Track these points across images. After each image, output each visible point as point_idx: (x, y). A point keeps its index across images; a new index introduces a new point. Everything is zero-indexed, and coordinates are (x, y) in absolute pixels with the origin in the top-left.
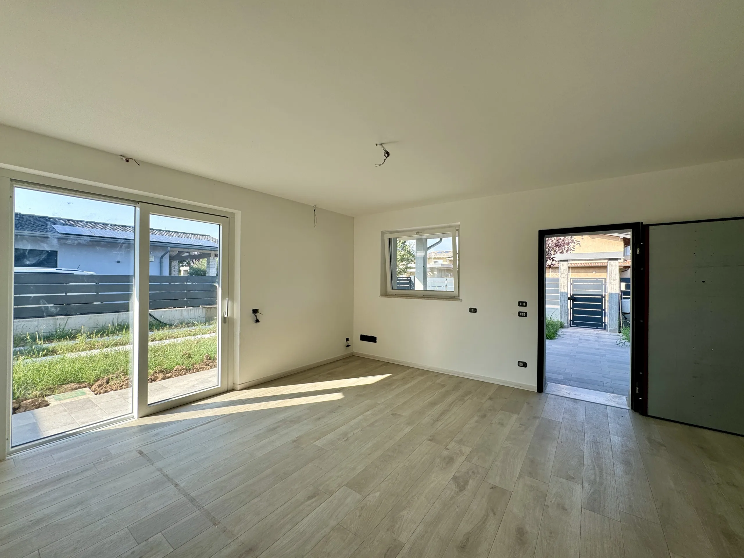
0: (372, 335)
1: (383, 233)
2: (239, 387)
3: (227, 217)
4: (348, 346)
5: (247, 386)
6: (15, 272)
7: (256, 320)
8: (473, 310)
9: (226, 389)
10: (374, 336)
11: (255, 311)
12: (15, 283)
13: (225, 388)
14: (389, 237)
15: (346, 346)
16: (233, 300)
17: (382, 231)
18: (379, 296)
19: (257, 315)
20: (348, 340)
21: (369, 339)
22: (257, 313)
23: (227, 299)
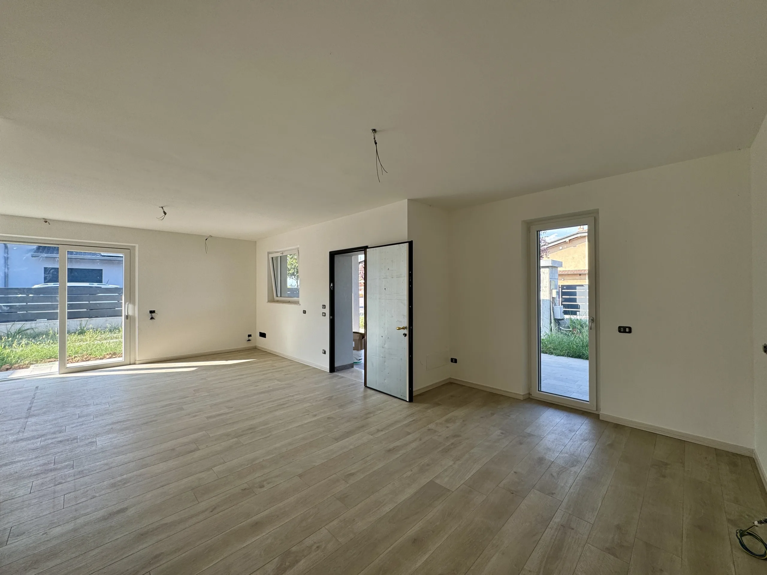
0: (264, 332)
1: (269, 253)
2: (137, 362)
3: (129, 249)
6: (68, 287)
7: (151, 317)
8: (305, 312)
9: (129, 363)
10: (266, 333)
12: (68, 295)
14: (272, 257)
15: (248, 341)
16: (134, 304)
17: (269, 251)
18: (267, 301)
19: (153, 314)
20: (250, 336)
21: (263, 335)
22: (153, 313)
23: (127, 303)
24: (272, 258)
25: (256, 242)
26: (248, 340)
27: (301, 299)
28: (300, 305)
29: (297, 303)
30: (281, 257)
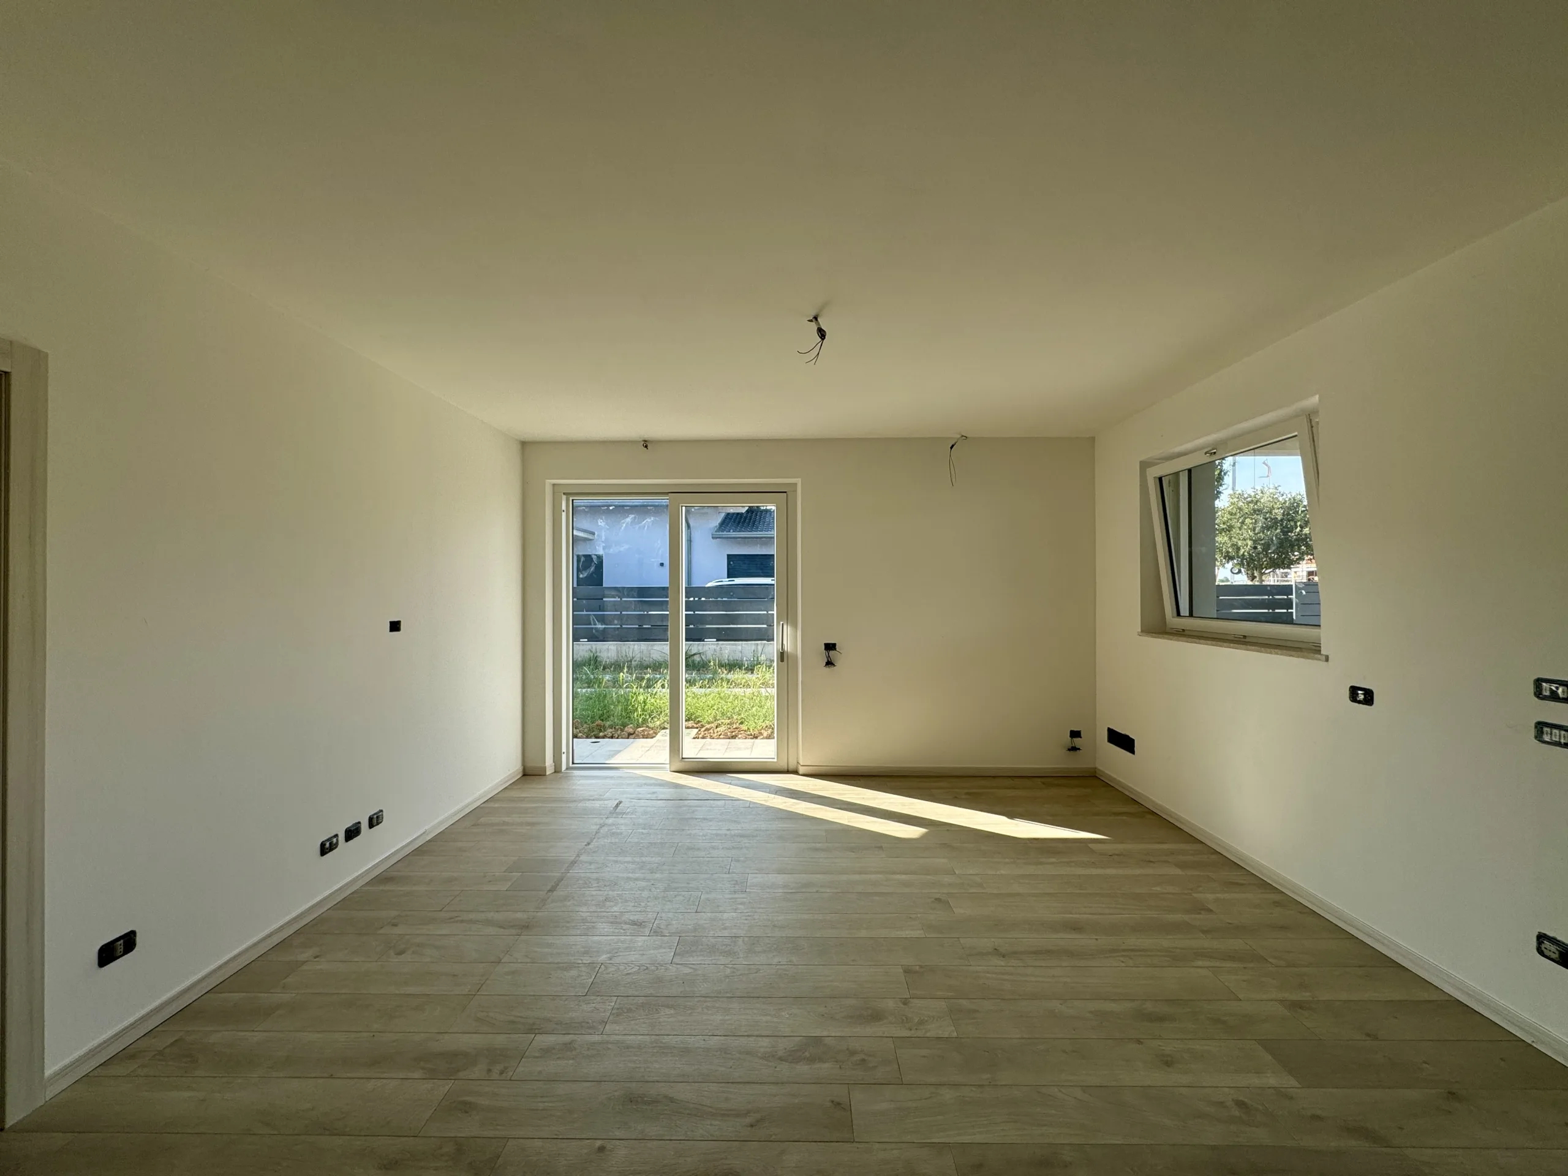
0: (1127, 734)
1: (1144, 465)
2: (802, 770)
3: (785, 492)
4: (1074, 749)
5: (813, 772)
7: (826, 661)
8: (1363, 696)
9: (785, 768)
10: (1131, 736)
11: (830, 647)
13: (783, 765)
14: (1158, 475)
15: (1069, 750)
16: (795, 626)
17: (1143, 458)
18: (1140, 630)
19: (832, 653)
20: (1075, 734)
21: (1124, 742)
22: (832, 650)
23: (781, 623)
24: (1160, 479)
25: (1093, 439)
26: (1070, 746)
27: (1328, 636)
28: (1327, 659)
29: (1312, 649)
30: (1190, 471)
